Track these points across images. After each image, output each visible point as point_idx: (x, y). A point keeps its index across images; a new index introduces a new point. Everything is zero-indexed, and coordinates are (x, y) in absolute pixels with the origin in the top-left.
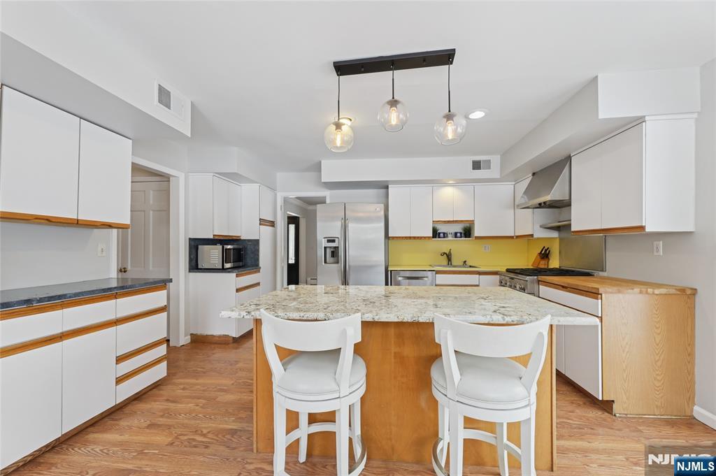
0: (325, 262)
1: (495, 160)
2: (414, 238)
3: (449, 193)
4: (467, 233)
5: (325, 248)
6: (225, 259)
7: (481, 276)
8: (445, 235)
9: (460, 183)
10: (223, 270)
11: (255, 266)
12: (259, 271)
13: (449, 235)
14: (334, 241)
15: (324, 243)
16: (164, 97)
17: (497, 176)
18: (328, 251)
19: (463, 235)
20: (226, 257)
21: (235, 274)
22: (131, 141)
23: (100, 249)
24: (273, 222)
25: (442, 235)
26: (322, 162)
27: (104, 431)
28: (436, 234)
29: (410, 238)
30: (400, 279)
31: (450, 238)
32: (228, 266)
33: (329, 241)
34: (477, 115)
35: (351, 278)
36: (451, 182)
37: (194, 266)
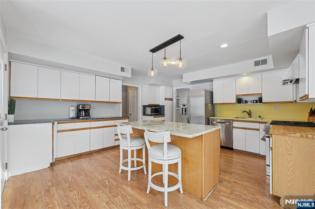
0: (182, 114)
1: (270, 58)
2: (226, 104)
3: (245, 80)
4: (260, 100)
5: (182, 108)
6: (152, 112)
7: (260, 124)
8: (246, 102)
9: (250, 74)
10: (151, 115)
11: (163, 115)
12: (164, 117)
13: (249, 102)
14: (185, 106)
15: (182, 107)
16: (123, 69)
17: (273, 67)
18: (184, 110)
19: (258, 101)
20: (152, 111)
21: (153, 117)
22: (121, 81)
23: (118, 108)
24: (172, 99)
25: (244, 102)
26: (183, 74)
27: (113, 151)
28: (239, 101)
29: (224, 104)
30: (214, 122)
31: (249, 103)
32: (152, 114)
33: (183, 106)
34: (224, 46)
35: (192, 121)
36: (245, 74)
37: (144, 114)
